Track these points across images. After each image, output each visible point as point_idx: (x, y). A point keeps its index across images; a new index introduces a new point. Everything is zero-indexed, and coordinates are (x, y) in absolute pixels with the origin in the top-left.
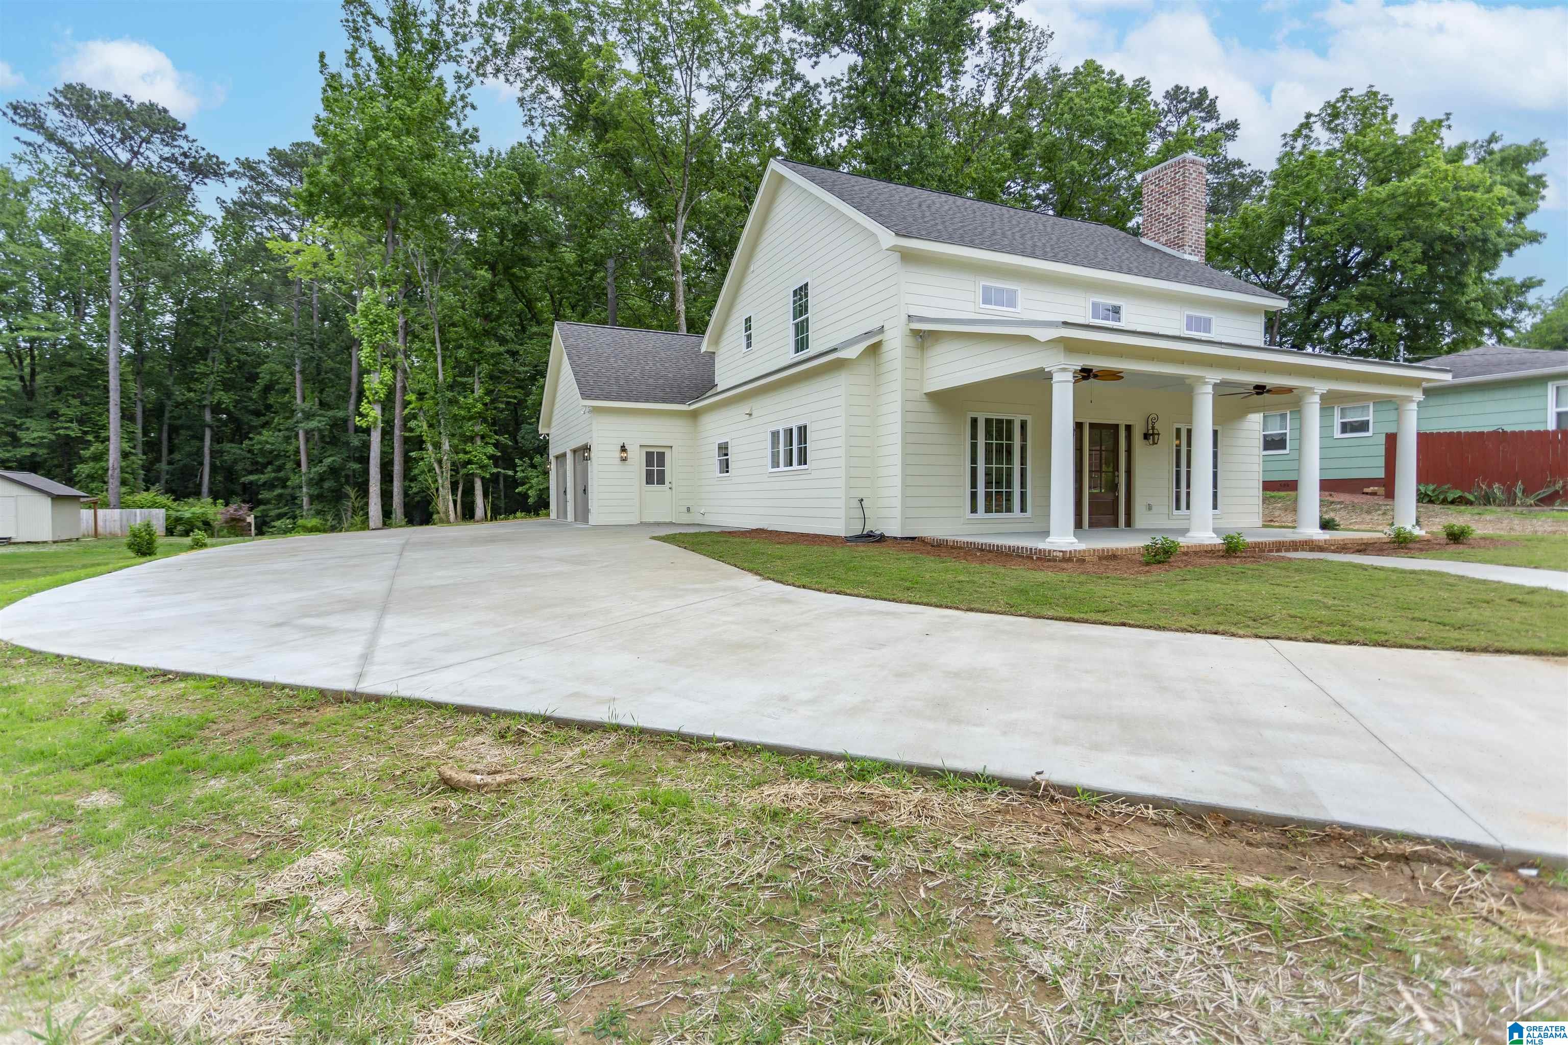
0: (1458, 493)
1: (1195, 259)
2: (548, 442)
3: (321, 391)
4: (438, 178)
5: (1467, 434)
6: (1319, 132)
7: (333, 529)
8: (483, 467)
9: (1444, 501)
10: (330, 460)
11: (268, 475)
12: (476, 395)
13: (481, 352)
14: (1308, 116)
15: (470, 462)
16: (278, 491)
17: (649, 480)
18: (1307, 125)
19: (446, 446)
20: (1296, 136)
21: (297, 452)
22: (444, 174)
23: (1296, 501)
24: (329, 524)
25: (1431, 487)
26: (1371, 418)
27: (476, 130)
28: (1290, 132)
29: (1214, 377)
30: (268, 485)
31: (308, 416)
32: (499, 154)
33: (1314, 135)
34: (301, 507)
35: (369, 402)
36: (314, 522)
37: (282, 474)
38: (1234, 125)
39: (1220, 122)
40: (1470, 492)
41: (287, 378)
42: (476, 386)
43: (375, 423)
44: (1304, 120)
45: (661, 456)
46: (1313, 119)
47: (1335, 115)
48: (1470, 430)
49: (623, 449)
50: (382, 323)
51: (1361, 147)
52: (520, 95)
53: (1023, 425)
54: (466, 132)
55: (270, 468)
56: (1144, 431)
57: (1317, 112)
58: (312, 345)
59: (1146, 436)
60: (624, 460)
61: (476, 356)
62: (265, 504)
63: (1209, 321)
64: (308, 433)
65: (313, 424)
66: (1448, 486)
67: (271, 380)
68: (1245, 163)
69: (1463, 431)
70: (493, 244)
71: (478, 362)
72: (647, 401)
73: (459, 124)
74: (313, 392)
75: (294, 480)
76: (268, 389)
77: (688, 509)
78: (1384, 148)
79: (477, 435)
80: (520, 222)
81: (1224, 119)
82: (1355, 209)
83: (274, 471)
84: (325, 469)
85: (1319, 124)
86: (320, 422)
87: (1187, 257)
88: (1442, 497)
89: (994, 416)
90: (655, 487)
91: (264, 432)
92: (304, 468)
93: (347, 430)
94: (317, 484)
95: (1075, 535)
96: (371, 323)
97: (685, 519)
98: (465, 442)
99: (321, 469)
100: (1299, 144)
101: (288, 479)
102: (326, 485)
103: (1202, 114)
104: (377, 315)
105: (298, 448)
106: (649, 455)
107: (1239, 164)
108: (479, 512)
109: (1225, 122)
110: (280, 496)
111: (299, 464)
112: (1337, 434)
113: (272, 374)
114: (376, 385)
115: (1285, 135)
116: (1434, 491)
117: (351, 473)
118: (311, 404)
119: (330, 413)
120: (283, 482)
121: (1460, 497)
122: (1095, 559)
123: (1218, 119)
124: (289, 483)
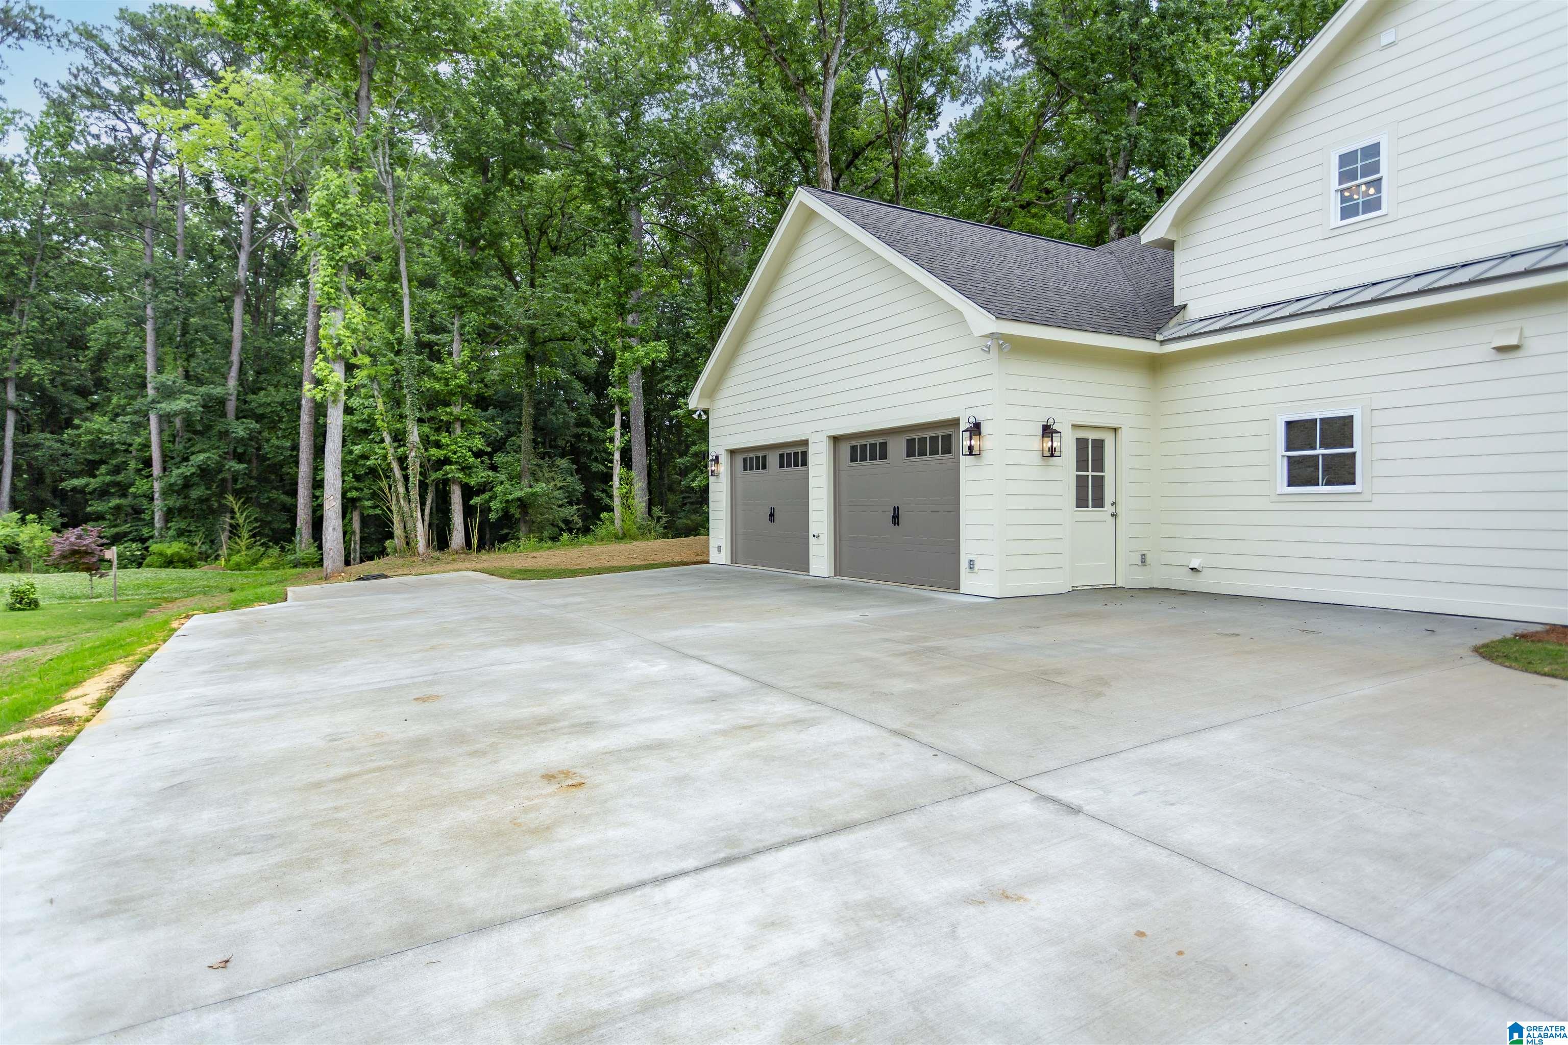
2: (707, 422)
3: (190, 357)
8: (466, 469)
10: (202, 457)
11: (103, 477)
12: (457, 359)
13: (465, 295)
15: (447, 461)
16: (115, 502)
17: (1080, 499)
19: (414, 435)
21: (146, 446)
30: (103, 493)
31: (167, 393)
34: (151, 523)
35: (326, 359)
36: (176, 547)
37: (119, 478)
41: (132, 340)
42: (456, 347)
43: (335, 394)
45: (1098, 447)
49: (1048, 431)
55: (103, 469)
58: (177, 290)
60: (1052, 453)
61: (459, 301)
64: (166, 419)
65: (179, 404)
67: (108, 344)
70: (496, 128)
71: (461, 310)
74: (175, 359)
75: (140, 486)
76: (101, 357)
77: (1143, 559)
79: (457, 419)
80: (535, 99)
86: (189, 401)
90: (1090, 513)
91: (97, 417)
92: (156, 469)
93: (224, 415)
94: (178, 493)
97: (1140, 578)
98: (438, 430)
99: (187, 470)
101: (132, 484)
102: (195, 493)
105: (148, 440)
106: (1081, 446)
108: (457, 538)
110: (118, 508)
111: (148, 463)
113: (109, 334)
117: (228, 476)
118: (172, 376)
119: (203, 390)
120: (123, 489)
124: (132, 490)
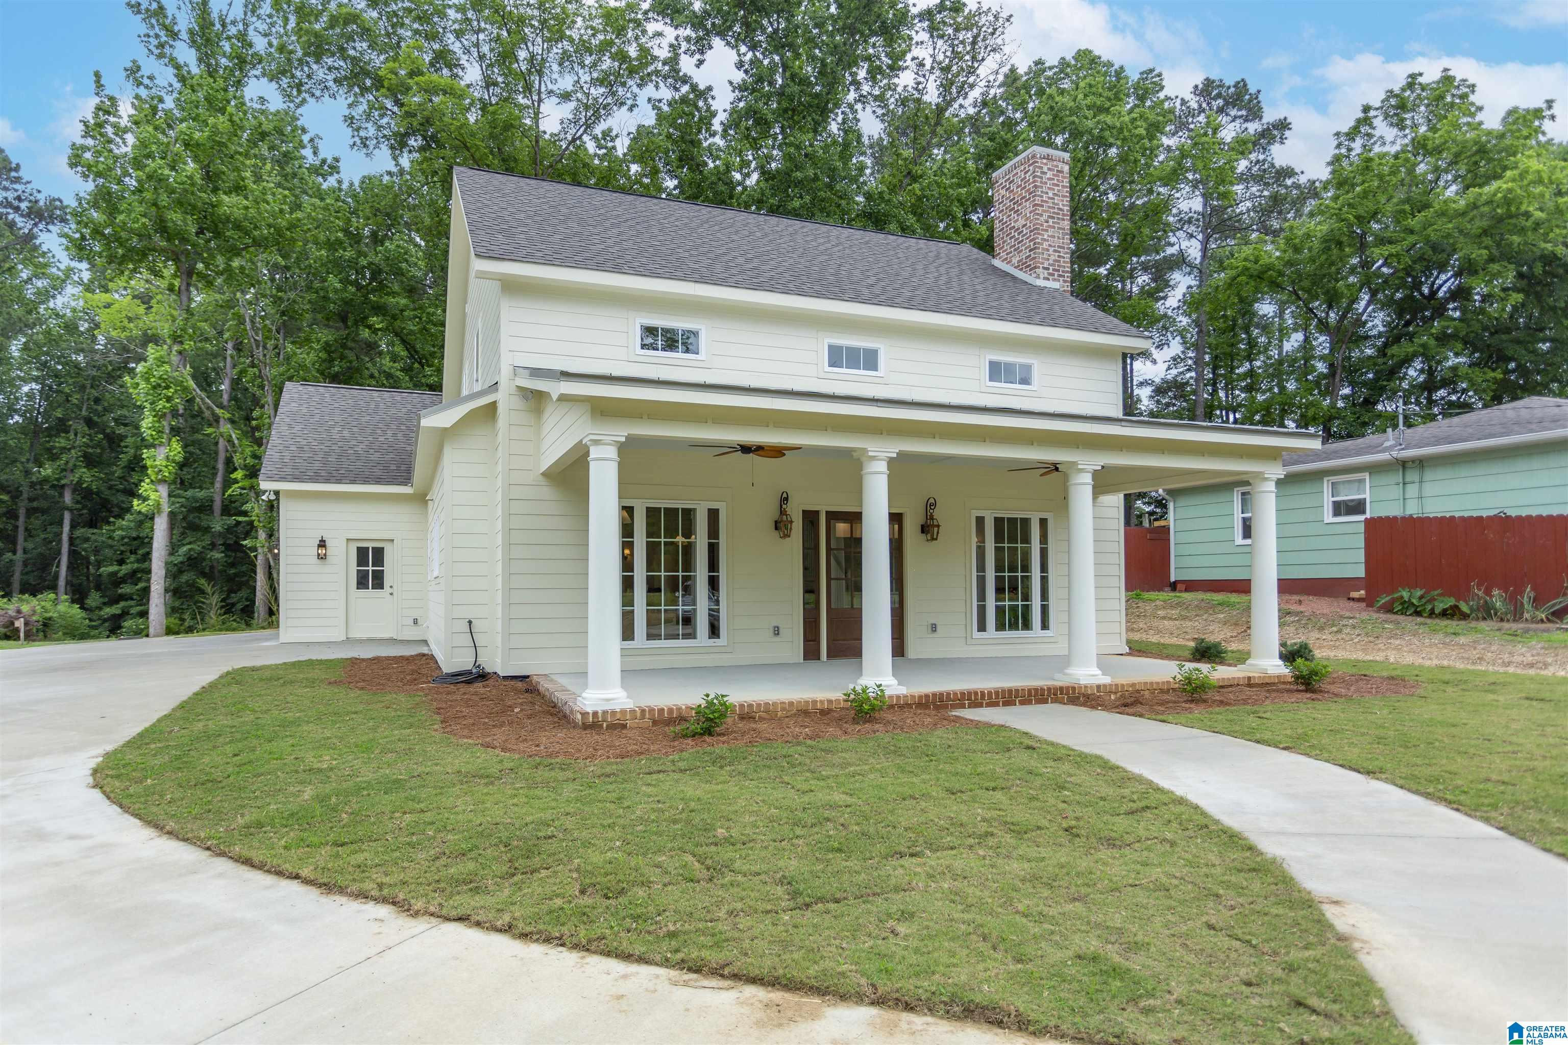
0: (1451, 602)
1: (1056, 285)
4: (238, 214)
5: (1462, 519)
6: (1382, 128)
7: (190, 630)
9: (1432, 614)
14: (1366, 109)
17: (362, 583)
18: (1365, 121)
20: (1352, 134)
22: (246, 208)
23: (1248, 609)
24: (186, 624)
25: (1419, 593)
26: (1367, 496)
27: (337, 160)
28: (1345, 129)
29: (890, 448)
30: (130, 577)
32: (352, 184)
33: (1377, 133)
35: (152, 482)
38: (1283, 125)
39: (1264, 121)
40: (1467, 602)
43: (156, 507)
44: (1361, 115)
45: (379, 554)
46: (1372, 113)
47: (1402, 106)
48: (1466, 514)
49: (322, 544)
50: (167, 387)
51: (1430, 145)
52: (347, 113)
53: (713, 515)
54: (324, 161)
56: (921, 520)
57: (1378, 104)
59: (925, 529)
60: (323, 557)
62: (126, 600)
63: (1028, 368)
66: (1439, 591)
68: (1297, 170)
69: (1457, 515)
72: (353, 482)
73: (315, 153)
77: (416, 622)
78: (1464, 145)
81: (1270, 116)
82: (1427, 225)
83: (138, 561)
84: (181, 559)
85: (1381, 118)
87: (1041, 283)
88: (1429, 607)
89: (663, 504)
90: (370, 592)
93: (211, 513)
94: (173, 575)
95: (624, 686)
96: (154, 388)
97: (411, 633)
100: (1357, 145)
102: (184, 578)
103: (1244, 113)
104: (160, 378)
106: (362, 554)
107: (1288, 172)
109: (1271, 120)
112: (1329, 517)
114: (160, 461)
115: (1337, 134)
116: (1421, 597)
117: (214, 564)
121: (1451, 607)
122: (647, 722)
123: (1261, 118)
